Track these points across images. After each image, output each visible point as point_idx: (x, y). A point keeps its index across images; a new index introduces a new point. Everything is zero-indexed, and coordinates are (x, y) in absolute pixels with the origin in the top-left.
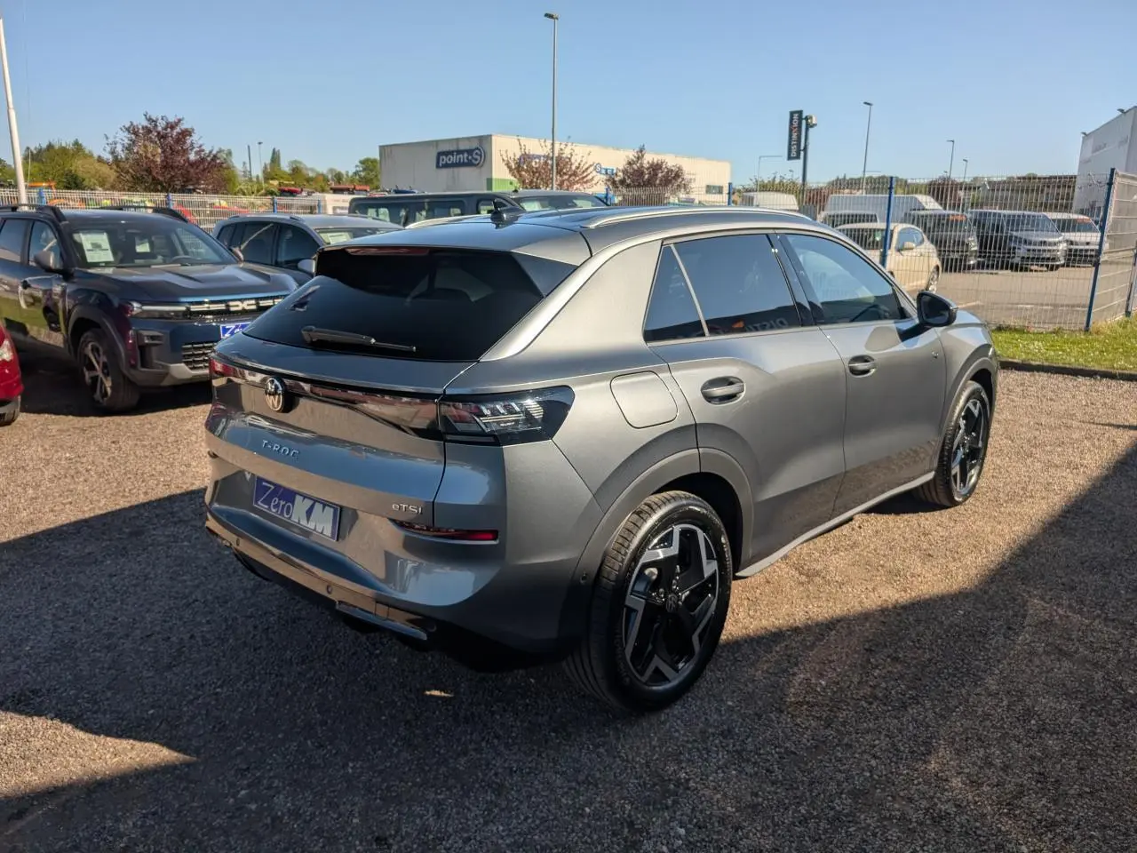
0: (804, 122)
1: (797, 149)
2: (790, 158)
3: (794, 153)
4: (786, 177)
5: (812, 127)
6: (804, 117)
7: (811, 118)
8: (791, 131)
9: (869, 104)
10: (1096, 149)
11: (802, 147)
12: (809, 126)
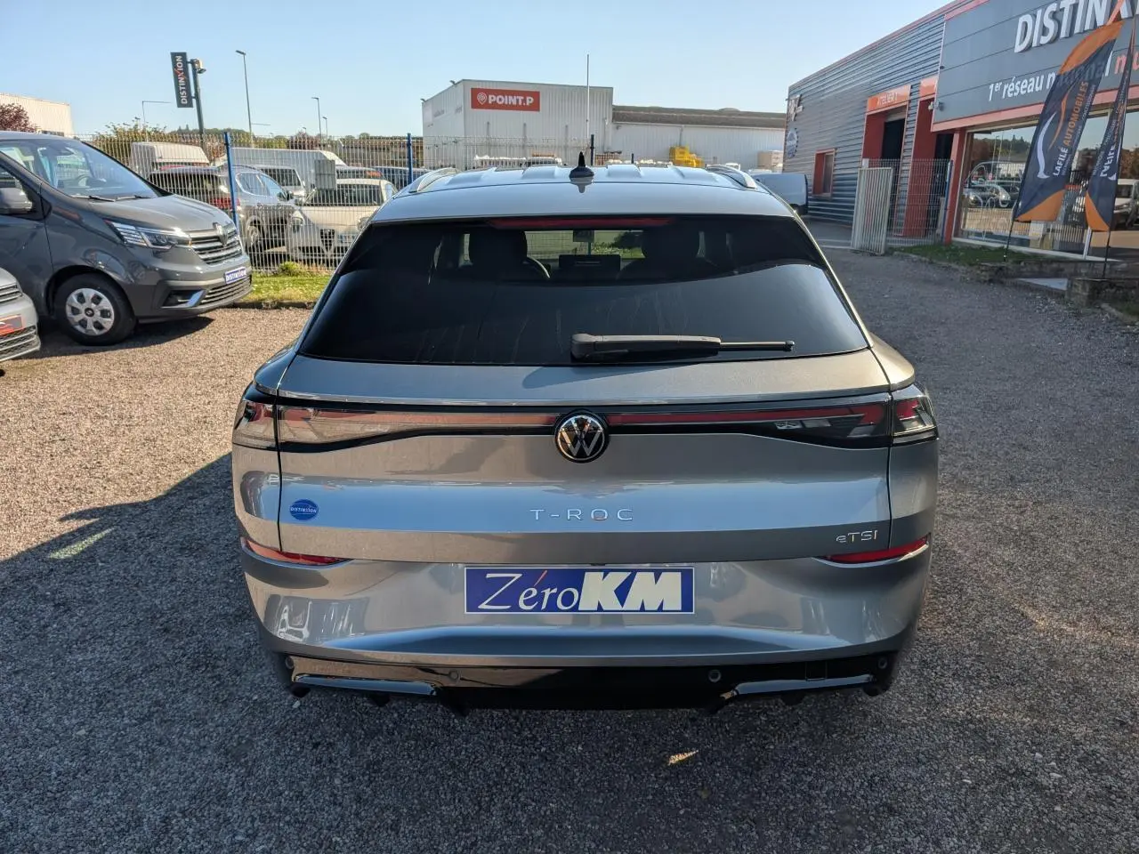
0: (190, 66)
1: (187, 95)
2: (180, 105)
3: (184, 100)
4: (149, 125)
5: (200, 72)
6: (189, 60)
7: (198, 62)
8: (176, 75)
9: (243, 53)
10: (436, 115)
11: (193, 94)
12: (197, 71)
